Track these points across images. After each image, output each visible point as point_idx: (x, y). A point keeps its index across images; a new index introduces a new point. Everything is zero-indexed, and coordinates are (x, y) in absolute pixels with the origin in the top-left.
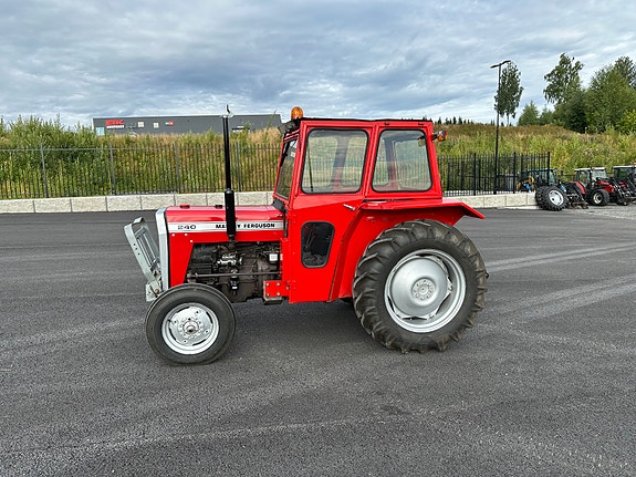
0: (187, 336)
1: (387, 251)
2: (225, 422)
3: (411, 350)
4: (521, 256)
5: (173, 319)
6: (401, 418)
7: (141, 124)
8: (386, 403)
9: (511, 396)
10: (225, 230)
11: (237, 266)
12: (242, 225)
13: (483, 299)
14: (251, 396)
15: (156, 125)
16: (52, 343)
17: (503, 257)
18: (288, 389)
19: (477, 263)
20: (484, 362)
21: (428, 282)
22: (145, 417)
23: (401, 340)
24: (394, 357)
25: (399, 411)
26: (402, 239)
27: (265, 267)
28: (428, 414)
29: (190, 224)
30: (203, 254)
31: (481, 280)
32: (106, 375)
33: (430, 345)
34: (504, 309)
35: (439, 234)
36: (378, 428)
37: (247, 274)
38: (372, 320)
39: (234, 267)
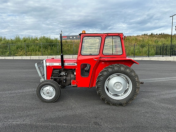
0: (47, 94)
1: (105, 73)
2: (47, 120)
3: (113, 105)
4: (171, 77)
5: (44, 89)
6: (98, 127)
7: (71, 37)
8: (96, 121)
9: (140, 124)
10: (61, 65)
11: (66, 75)
12: (66, 64)
13: (139, 90)
14: (58, 113)
15: (75, 38)
16: (20, 93)
17: (164, 77)
18: (70, 113)
19: (136, 79)
20: (137, 111)
21: (119, 84)
22: (28, 116)
23: (110, 102)
24: (108, 107)
25: (98, 124)
26: (110, 70)
27: (73, 76)
28: (107, 127)
29: (52, 63)
30: (56, 72)
31: (138, 84)
32: (26, 103)
33: (120, 104)
34: (154, 94)
35: (122, 69)
36: (88, 129)
37: (68, 78)
38: (101, 94)
39: (65, 76)
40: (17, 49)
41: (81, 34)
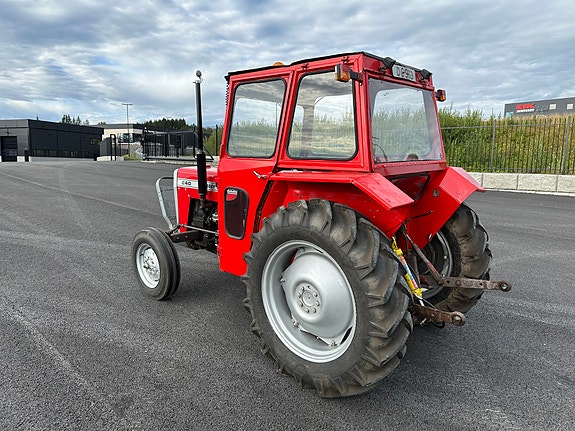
3: (288, 374)
5: (144, 255)
7: (553, 107)
10: (197, 188)
15: (570, 106)
19: (374, 281)
21: (312, 290)
23: (274, 355)
29: (188, 180)
35: (315, 222)
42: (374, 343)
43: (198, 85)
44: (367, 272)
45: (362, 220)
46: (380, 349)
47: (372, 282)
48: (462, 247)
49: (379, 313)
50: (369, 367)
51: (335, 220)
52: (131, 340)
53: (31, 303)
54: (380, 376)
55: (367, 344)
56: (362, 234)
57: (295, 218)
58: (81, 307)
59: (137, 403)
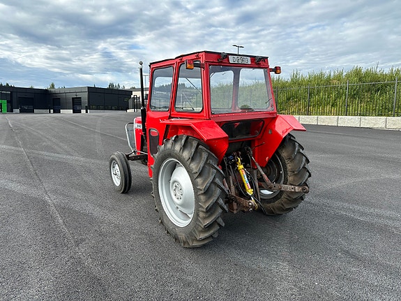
5: (115, 167)
21: (179, 186)
29: (140, 124)
35: (177, 148)
40: (288, 99)
41: (151, 64)
42: (201, 215)
43: (141, 69)
44: (197, 175)
45: (200, 147)
46: (205, 218)
47: (199, 180)
48: (288, 166)
49: (202, 197)
50: (200, 229)
51: (184, 147)
52: (97, 212)
53: (55, 192)
54: (207, 235)
55: (198, 215)
56: (198, 154)
57: (169, 145)
58: (78, 195)
59: (87, 241)
